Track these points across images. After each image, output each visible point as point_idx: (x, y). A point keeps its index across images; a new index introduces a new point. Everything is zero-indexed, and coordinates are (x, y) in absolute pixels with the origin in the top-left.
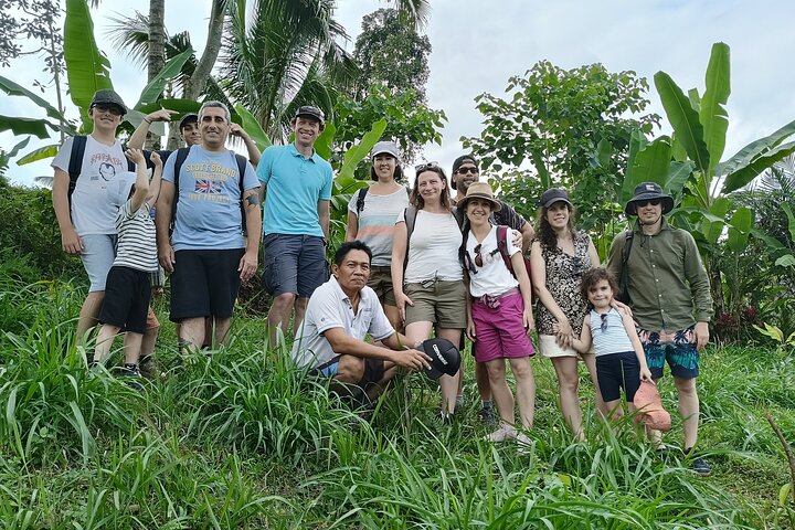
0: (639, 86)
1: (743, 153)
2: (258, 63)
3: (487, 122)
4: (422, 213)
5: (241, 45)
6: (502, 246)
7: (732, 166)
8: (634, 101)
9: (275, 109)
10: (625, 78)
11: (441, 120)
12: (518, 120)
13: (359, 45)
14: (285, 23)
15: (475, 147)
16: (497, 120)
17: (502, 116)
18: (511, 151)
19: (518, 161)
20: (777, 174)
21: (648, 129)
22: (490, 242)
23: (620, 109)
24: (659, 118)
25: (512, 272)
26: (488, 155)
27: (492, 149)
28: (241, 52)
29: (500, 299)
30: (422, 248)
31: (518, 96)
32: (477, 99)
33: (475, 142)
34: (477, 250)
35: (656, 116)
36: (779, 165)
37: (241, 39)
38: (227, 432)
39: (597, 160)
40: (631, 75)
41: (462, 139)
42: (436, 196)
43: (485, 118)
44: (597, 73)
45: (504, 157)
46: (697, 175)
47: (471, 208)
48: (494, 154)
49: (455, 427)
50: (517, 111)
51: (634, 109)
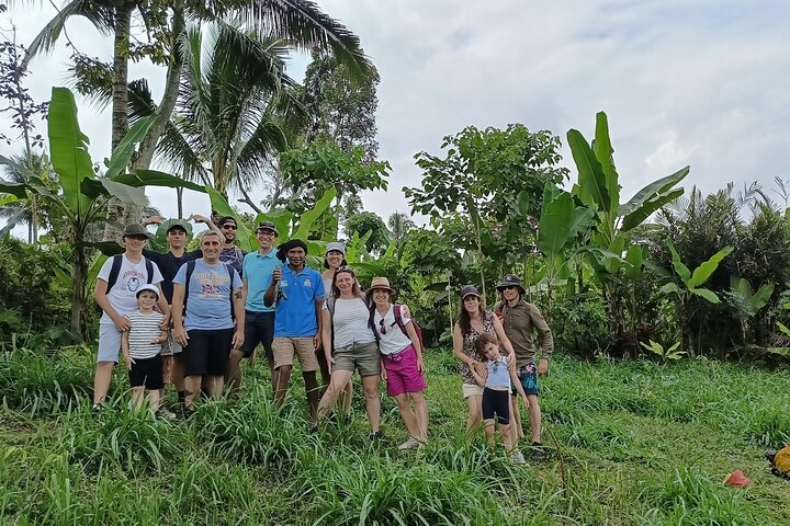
0: (554, 143)
1: (638, 196)
2: (215, 110)
3: (426, 174)
4: (338, 300)
5: (198, 92)
6: (398, 320)
7: (629, 207)
8: (549, 155)
9: (231, 150)
10: (543, 136)
11: (386, 170)
12: (452, 173)
13: (310, 73)
14: (240, 76)
15: (416, 195)
16: (435, 173)
17: (438, 169)
18: (447, 199)
19: (452, 207)
20: (666, 214)
21: (559, 179)
22: (390, 317)
23: (539, 161)
24: (568, 171)
25: (406, 334)
26: (428, 202)
27: (430, 197)
28: (198, 98)
29: (401, 354)
30: (342, 325)
31: (452, 152)
32: (416, 157)
33: (415, 192)
34: (381, 323)
35: (565, 169)
36: (669, 207)
37: (196, 87)
38: (233, 453)
39: (517, 209)
40: (547, 134)
41: (405, 189)
42: (349, 289)
43: (424, 171)
44: (520, 132)
45: (440, 204)
46: (602, 215)
47: (375, 295)
48: (432, 201)
49: (377, 442)
50: (450, 167)
51: (551, 162)
